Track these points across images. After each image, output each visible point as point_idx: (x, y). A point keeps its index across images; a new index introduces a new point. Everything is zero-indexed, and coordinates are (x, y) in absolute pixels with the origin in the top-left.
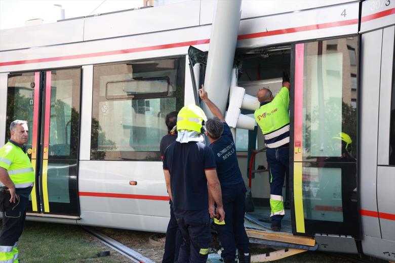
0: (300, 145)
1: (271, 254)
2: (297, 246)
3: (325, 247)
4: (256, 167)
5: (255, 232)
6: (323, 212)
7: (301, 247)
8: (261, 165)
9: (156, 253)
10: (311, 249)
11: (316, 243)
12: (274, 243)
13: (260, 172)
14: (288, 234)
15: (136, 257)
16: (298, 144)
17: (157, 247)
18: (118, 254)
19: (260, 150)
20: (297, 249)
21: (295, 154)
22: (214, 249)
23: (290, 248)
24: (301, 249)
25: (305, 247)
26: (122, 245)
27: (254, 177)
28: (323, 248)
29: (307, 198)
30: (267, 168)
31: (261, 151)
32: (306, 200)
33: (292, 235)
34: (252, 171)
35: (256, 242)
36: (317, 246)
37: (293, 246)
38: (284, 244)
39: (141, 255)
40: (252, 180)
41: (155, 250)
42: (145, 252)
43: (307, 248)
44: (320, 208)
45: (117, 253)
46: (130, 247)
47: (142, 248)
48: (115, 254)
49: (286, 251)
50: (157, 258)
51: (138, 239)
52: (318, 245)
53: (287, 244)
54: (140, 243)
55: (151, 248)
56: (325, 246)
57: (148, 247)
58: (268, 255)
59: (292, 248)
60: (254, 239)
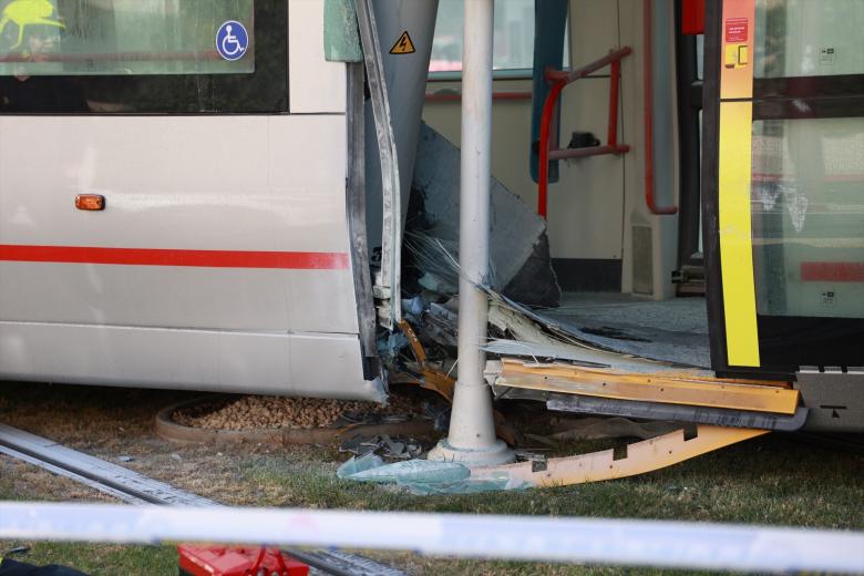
0: (743, 36)
1: (632, 449)
2: (727, 417)
3: (835, 415)
4: (565, 140)
5: (572, 374)
6: (827, 286)
7: (745, 419)
8: (584, 128)
9: (192, 466)
10: (782, 425)
11: (801, 403)
12: (644, 408)
13: (578, 158)
14: (693, 374)
15: (119, 481)
16: (736, 30)
17: (189, 447)
18: (41, 476)
19: (575, 68)
20: (728, 427)
21: (724, 71)
22: (412, 447)
23: (704, 424)
24: (744, 428)
25: (759, 420)
26: (49, 443)
27: (555, 178)
28: (826, 420)
29: (770, 241)
30: (604, 142)
31: (584, 74)
32: (766, 248)
33: (711, 375)
34: (552, 154)
35: (574, 409)
36: (804, 413)
37: (715, 416)
38: (682, 412)
39: (133, 475)
40: (551, 187)
41: (182, 456)
42: (149, 464)
43: (768, 423)
44: (817, 272)
45: (36, 469)
46: (87, 450)
47: (135, 453)
48: (32, 476)
49: (690, 436)
50: (199, 481)
51: (112, 424)
52: (810, 412)
53: (693, 413)
54: (122, 436)
55: (170, 452)
56: (835, 410)
57: (157, 450)
58: (620, 453)
59: (711, 425)
60: (568, 397)
